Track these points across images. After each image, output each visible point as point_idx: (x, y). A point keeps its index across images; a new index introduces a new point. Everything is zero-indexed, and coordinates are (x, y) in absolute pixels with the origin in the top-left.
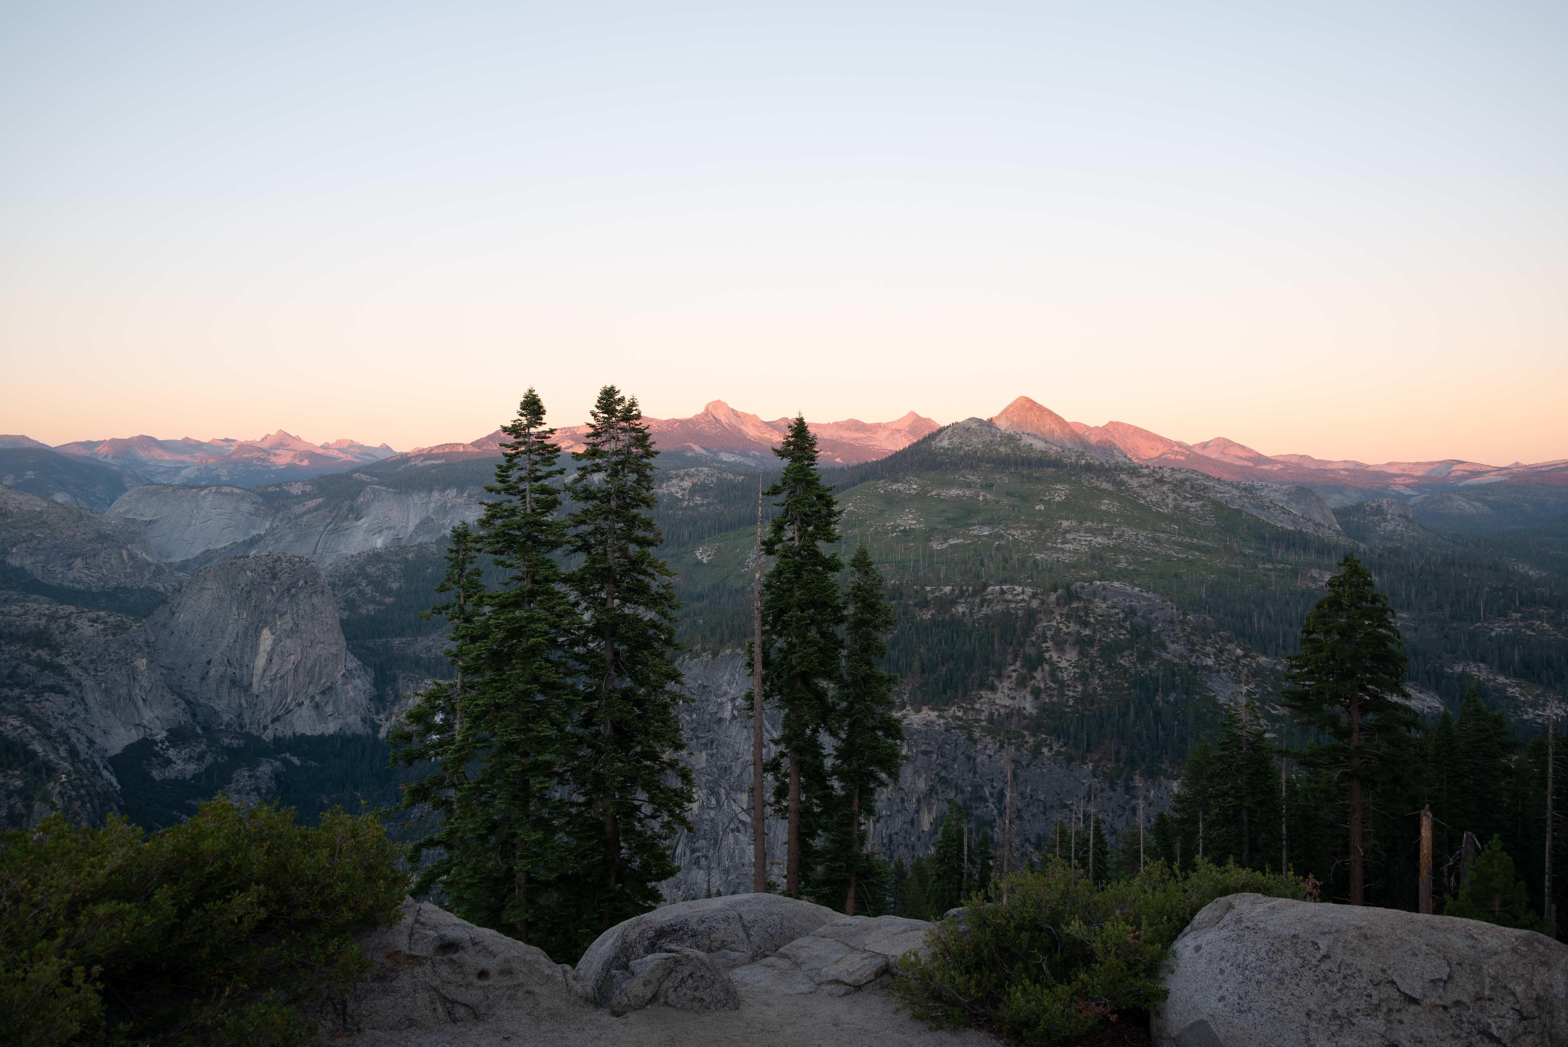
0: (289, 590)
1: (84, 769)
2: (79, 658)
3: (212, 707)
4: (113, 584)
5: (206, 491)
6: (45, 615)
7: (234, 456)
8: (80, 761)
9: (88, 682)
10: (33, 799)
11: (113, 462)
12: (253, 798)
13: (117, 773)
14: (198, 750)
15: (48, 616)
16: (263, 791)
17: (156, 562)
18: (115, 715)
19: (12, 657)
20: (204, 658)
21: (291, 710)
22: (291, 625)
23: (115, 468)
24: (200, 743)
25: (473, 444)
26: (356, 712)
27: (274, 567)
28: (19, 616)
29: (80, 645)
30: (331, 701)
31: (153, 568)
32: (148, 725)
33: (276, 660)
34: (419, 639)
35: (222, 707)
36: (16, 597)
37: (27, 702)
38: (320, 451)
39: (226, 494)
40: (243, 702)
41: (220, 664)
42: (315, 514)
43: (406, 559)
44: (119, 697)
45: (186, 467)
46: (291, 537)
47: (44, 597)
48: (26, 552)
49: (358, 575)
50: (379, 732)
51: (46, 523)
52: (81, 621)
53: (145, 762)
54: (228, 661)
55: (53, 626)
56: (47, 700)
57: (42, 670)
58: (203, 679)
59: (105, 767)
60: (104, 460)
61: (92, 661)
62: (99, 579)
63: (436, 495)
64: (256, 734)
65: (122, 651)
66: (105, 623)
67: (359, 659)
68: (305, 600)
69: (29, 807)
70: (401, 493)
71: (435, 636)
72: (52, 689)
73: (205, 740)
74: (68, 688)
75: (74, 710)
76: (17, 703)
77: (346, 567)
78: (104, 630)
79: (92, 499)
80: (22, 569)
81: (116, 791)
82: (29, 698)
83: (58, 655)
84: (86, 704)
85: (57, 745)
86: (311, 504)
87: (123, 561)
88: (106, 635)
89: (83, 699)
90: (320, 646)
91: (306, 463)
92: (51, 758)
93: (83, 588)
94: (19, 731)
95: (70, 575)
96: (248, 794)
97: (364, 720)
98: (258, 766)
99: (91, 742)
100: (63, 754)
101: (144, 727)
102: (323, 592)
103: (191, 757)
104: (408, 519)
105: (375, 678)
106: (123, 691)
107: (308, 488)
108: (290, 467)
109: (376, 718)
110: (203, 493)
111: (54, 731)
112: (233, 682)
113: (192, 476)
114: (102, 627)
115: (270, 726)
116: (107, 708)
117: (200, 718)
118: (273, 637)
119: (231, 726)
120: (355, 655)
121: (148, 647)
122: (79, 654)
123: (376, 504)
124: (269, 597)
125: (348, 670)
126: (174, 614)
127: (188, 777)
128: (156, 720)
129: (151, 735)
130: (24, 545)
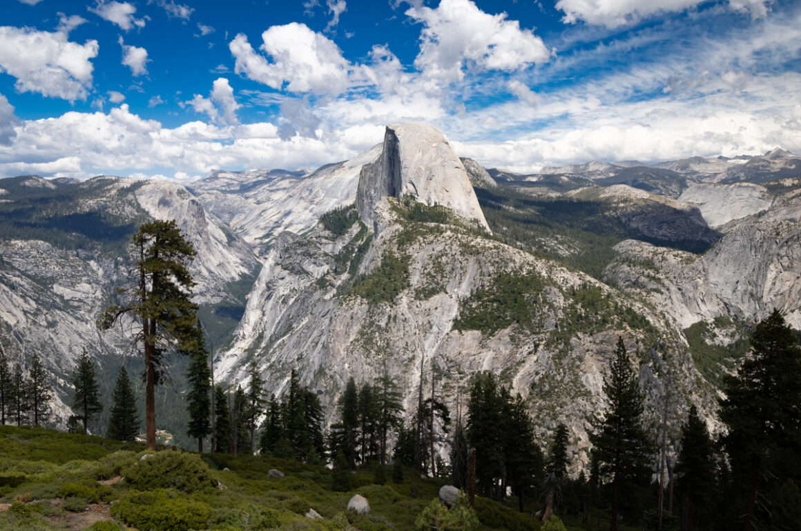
0: (787, 242)
1: (673, 333)
2: (668, 275)
3: (739, 308)
4: (682, 237)
5: (733, 186)
6: (651, 252)
8: (671, 329)
9: (673, 288)
11: (681, 172)
13: (688, 337)
14: (731, 331)
15: (653, 253)
17: (705, 226)
18: (687, 307)
19: (636, 273)
22: (788, 263)
23: (681, 175)
24: (732, 327)
27: (778, 228)
28: (639, 252)
29: (669, 268)
31: (703, 229)
32: (704, 314)
33: (778, 283)
35: (745, 308)
37: (644, 296)
39: (745, 187)
40: (757, 306)
41: (744, 283)
42: (800, 198)
44: (689, 298)
45: (720, 173)
46: (784, 211)
48: (640, 220)
51: (649, 205)
52: (669, 256)
53: (702, 334)
54: (749, 282)
55: (655, 258)
56: (653, 296)
57: (650, 281)
58: (734, 291)
59: (682, 334)
60: (676, 171)
61: (675, 278)
62: (675, 235)
66: (682, 257)
72: (655, 290)
73: (735, 326)
74: (663, 290)
75: (666, 302)
76: (639, 296)
78: (681, 261)
79: (670, 192)
80: (637, 229)
81: (687, 347)
82: (644, 294)
83: (658, 273)
84: (672, 300)
85: (659, 319)
86: (798, 191)
87: (688, 225)
88: (682, 264)
89: (670, 297)
92: (657, 325)
93: (667, 239)
94: (641, 310)
95: (661, 232)
99: (675, 320)
100: (663, 324)
101: (702, 315)
103: (727, 334)
107: (796, 182)
111: (658, 312)
112: (752, 295)
113: (723, 178)
114: (680, 259)
116: (682, 303)
117: (732, 314)
118: (776, 270)
119: (750, 319)
122: (668, 273)
124: (774, 246)
127: (726, 345)
128: (708, 312)
129: (705, 320)
130: (638, 217)
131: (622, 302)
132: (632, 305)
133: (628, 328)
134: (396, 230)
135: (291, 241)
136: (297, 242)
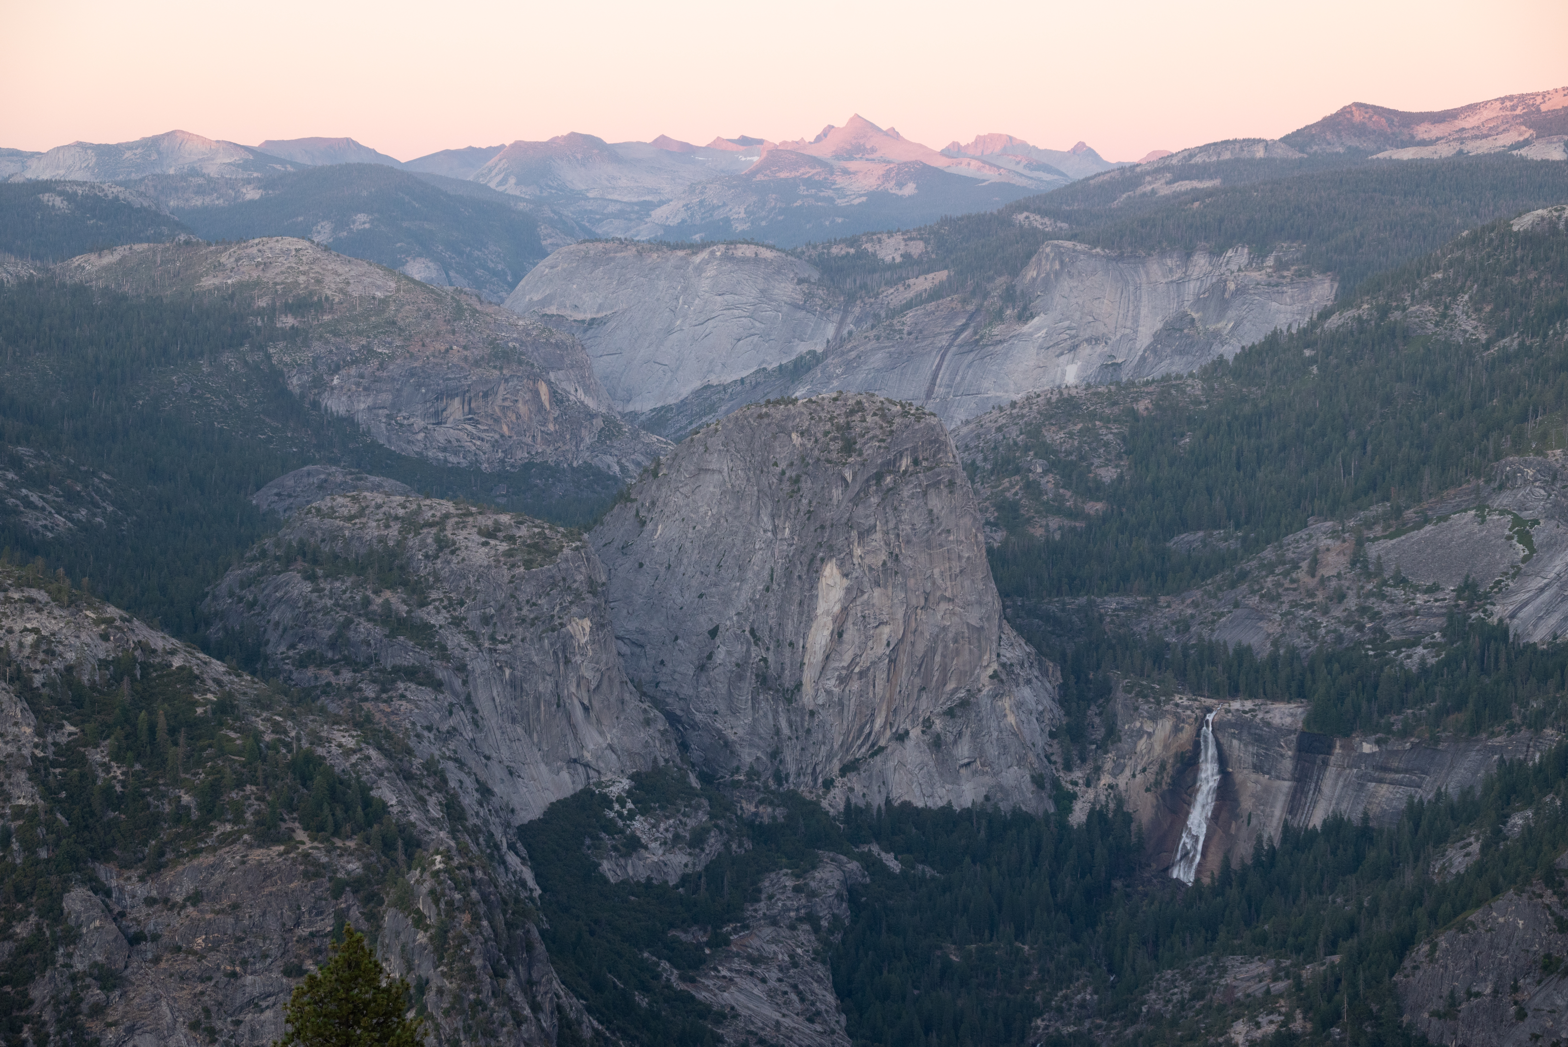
0: (879, 477)
1: (473, 847)
2: (461, 611)
3: (719, 731)
4: (521, 455)
5: (704, 255)
6: (396, 518)
7: (759, 177)
8: (466, 830)
9: (479, 665)
10: (381, 902)
11: (518, 193)
12: (803, 938)
13: (534, 860)
14: (691, 823)
15: (403, 519)
16: (824, 923)
17: (603, 410)
18: (531, 736)
19: (337, 604)
20: (704, 623)
21: (882, 749)
22: (883, 557)
23: (521, 206)
24: (697, 808)
25: (1286, 140)
26: (1021, 761)
27: (849, 426)
28: (350, 518)
29: (463, 584)
30: (967, 733)
31: (598, 423)
32: (593, 763)
33: (851, 633)
34: (1163, 600)
35: (741, 732)
36: (339, 478)
37: (366, 699)
38: (940, 163)
39: (744, 260)
40: (784, 724)
41: (737, 637)
42: (931, 306)
43: (1133, 414)
44: (537, 699)
45: (661, 203)
46: (878, 359)
47: (392, 481)
48: (358, 384)
49: (1027, 449)
50: (1069, 810)
51: (394, 323)
52: (464, 533)
53: (588, 841)
54: (752, 632)
55: (413, 541)
56: (402, 697)
57: (392, 634)
58: (702, 668)
59: (511, 847)
60: (501, 189)
61: (486, 620)
62: (495, 445)
63: (1201, 262)
64: (808, 796)
65: (542, 601)
66: (511, 539)
67: (1029, 641)
68: (914, 502)
69: (373, 918)
70: (1120, 258)
71: (1197, 594)
72: (411, 674)
73: (705, 802)
74: (441, 674)
75: (452, 722)
76: (347, 700)
77: (999, 429)
78: (509, 554)
79: (479, 272)
80: (349, 420)
81: (532, 899)
82: (370, 691)
83: (423, 604)
84: (476, 711)
85: (423, 792)
86: (923, 283)
87: (541, 408)
88: (513, 566)
89: (468, 699)
90: (943, 606)
91: (910, 189)
92: (412, 818)
93: (464, 463)
94: (354, 759)
95: (441, 435)
96: (793, 928)
97: (1038, 781)
98: (814, 868)
99: (485, 791)
100: (435, 812)
101: (586, 765)
102: (951, 484)
103: (677, 837)
104: (1136, 320)
105: (1063, 687)
106: (545, 687)
107: (917, 248)
108: (876, 198)
109: (1065, 778)
110: (697, 259)
111: (417, 762)
112: (763, 679)
113: (673, 222)
114: (504, 547)
115: (839, 782)
116: (514, 720)
117: (696, 755)
118: (846, 582)
119: (758, 774)
120: (1020, 630)
121: (594, 593)
122: (462, 603)
123: (1066, 284)
124: (837, 493)
125: (1003, 665)
126: (643, 523)
127: (673, 881)
128: (608, 752)
129: (599, 784)
130: (353, 371)
131: (277, 728)
132: (318, 740)
133: (301, 835)
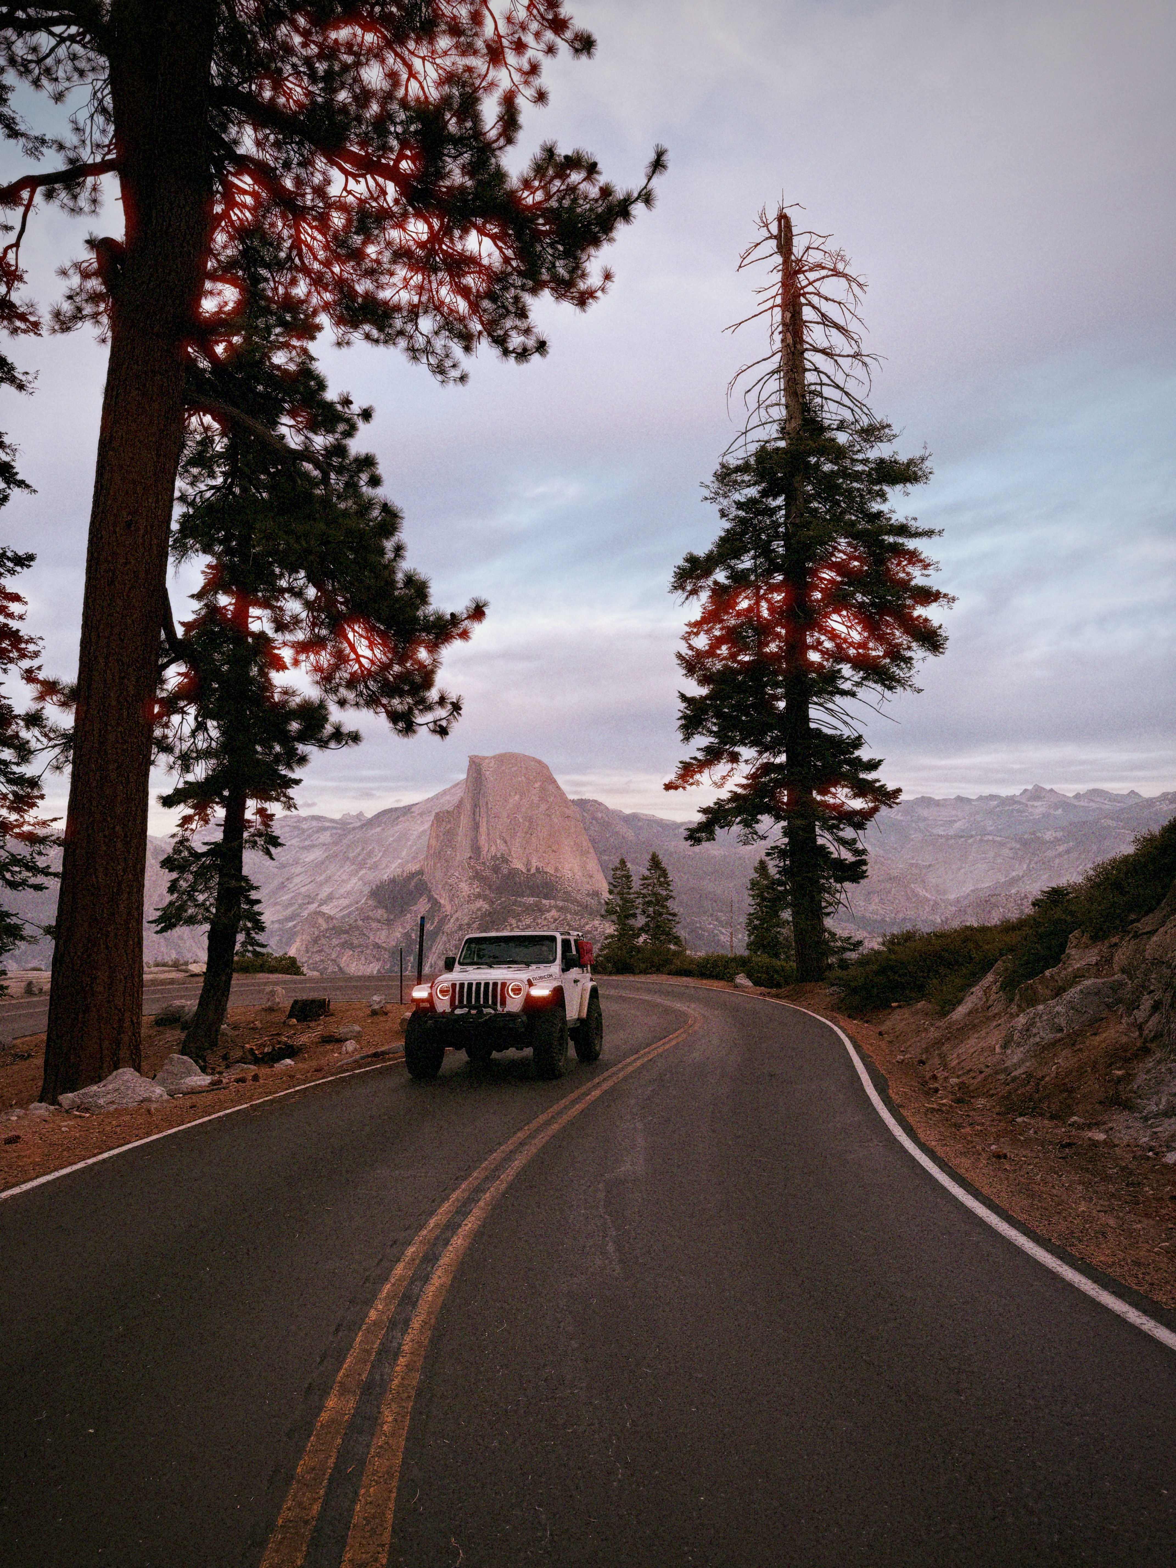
134: (479, 909)
135: (324, 926)
136: (334, 928)
